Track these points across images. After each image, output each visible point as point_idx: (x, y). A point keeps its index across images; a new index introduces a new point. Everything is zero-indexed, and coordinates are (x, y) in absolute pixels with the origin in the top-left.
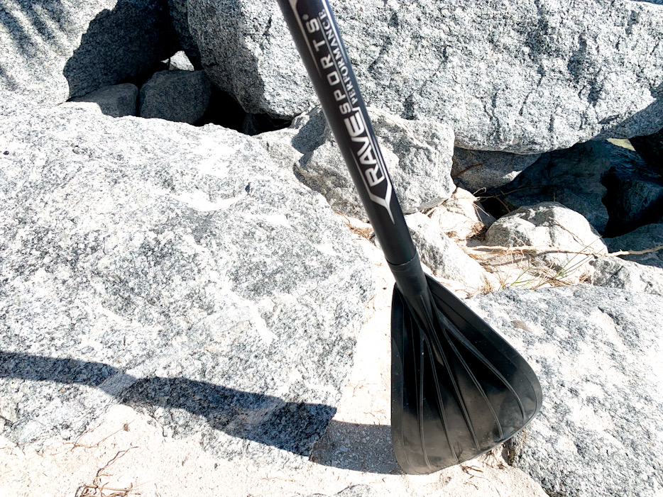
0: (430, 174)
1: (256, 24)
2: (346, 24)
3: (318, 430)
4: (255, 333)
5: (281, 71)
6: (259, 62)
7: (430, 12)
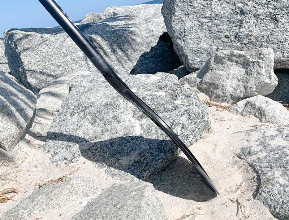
0: (260, 73)
1: (180, 33)
2: (219, 21)
3: (149, 169)
4: (133, 130)
5: (194, 49)
6: (184, 48)
7: (260, 2)
